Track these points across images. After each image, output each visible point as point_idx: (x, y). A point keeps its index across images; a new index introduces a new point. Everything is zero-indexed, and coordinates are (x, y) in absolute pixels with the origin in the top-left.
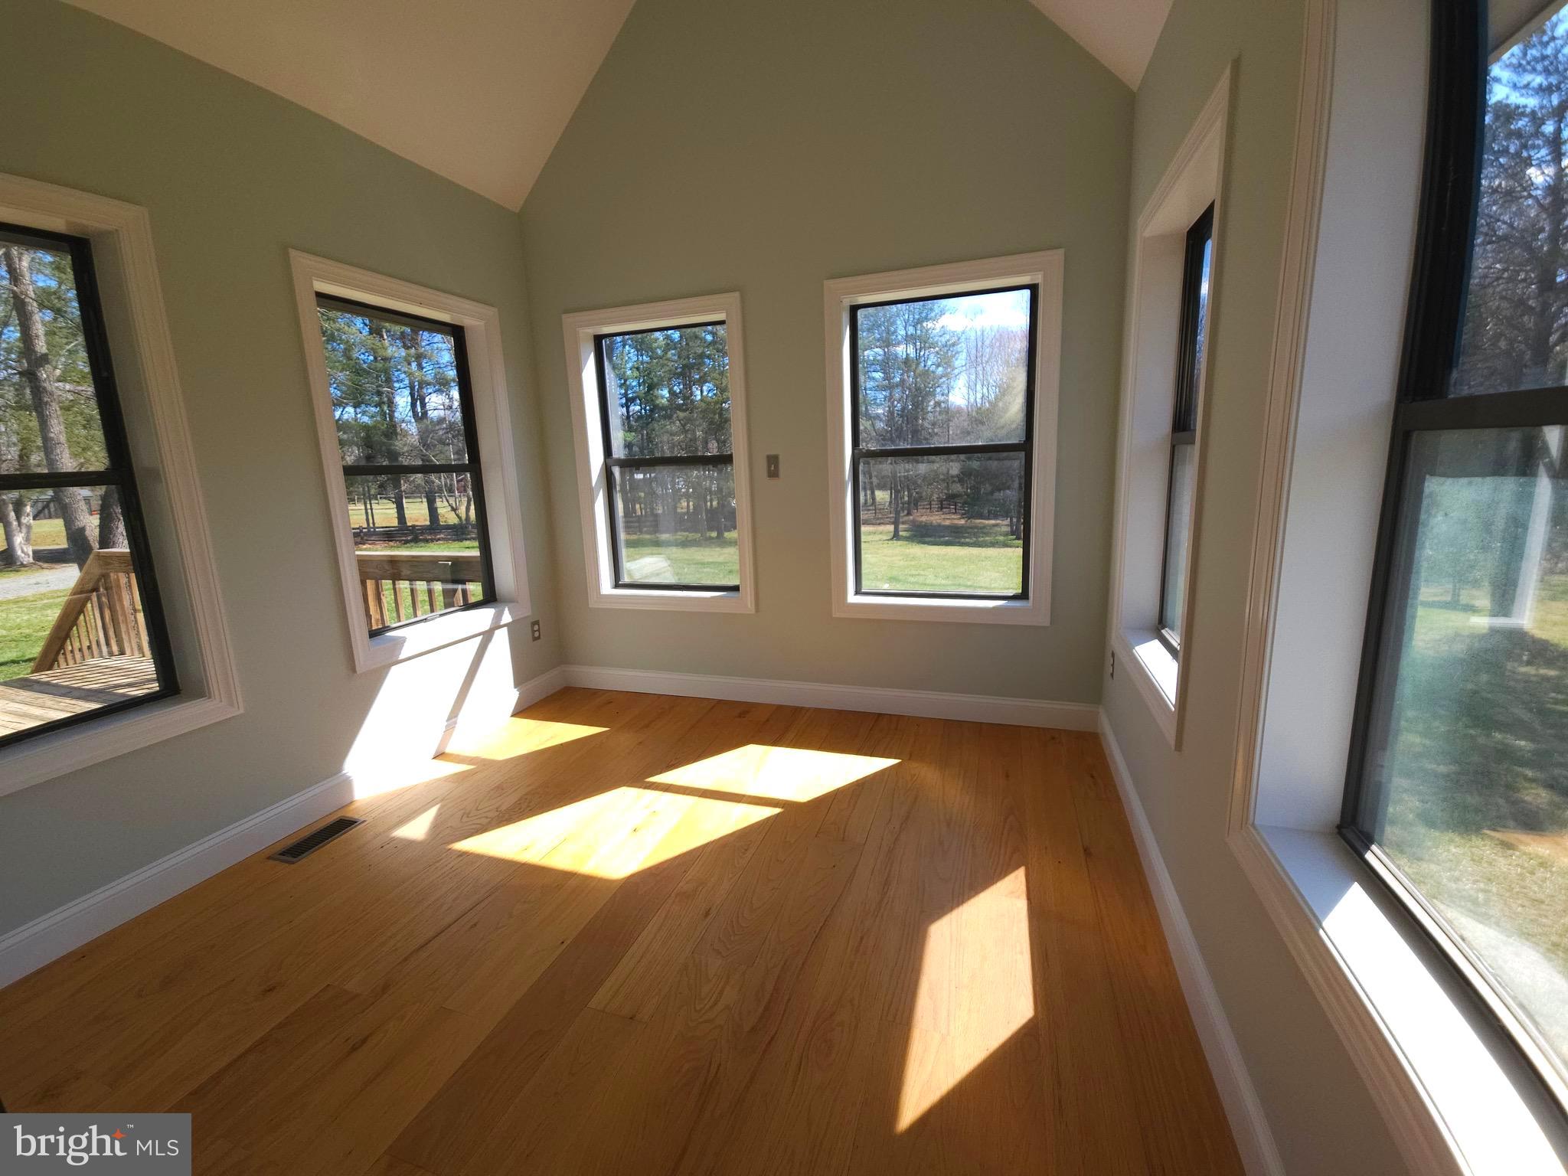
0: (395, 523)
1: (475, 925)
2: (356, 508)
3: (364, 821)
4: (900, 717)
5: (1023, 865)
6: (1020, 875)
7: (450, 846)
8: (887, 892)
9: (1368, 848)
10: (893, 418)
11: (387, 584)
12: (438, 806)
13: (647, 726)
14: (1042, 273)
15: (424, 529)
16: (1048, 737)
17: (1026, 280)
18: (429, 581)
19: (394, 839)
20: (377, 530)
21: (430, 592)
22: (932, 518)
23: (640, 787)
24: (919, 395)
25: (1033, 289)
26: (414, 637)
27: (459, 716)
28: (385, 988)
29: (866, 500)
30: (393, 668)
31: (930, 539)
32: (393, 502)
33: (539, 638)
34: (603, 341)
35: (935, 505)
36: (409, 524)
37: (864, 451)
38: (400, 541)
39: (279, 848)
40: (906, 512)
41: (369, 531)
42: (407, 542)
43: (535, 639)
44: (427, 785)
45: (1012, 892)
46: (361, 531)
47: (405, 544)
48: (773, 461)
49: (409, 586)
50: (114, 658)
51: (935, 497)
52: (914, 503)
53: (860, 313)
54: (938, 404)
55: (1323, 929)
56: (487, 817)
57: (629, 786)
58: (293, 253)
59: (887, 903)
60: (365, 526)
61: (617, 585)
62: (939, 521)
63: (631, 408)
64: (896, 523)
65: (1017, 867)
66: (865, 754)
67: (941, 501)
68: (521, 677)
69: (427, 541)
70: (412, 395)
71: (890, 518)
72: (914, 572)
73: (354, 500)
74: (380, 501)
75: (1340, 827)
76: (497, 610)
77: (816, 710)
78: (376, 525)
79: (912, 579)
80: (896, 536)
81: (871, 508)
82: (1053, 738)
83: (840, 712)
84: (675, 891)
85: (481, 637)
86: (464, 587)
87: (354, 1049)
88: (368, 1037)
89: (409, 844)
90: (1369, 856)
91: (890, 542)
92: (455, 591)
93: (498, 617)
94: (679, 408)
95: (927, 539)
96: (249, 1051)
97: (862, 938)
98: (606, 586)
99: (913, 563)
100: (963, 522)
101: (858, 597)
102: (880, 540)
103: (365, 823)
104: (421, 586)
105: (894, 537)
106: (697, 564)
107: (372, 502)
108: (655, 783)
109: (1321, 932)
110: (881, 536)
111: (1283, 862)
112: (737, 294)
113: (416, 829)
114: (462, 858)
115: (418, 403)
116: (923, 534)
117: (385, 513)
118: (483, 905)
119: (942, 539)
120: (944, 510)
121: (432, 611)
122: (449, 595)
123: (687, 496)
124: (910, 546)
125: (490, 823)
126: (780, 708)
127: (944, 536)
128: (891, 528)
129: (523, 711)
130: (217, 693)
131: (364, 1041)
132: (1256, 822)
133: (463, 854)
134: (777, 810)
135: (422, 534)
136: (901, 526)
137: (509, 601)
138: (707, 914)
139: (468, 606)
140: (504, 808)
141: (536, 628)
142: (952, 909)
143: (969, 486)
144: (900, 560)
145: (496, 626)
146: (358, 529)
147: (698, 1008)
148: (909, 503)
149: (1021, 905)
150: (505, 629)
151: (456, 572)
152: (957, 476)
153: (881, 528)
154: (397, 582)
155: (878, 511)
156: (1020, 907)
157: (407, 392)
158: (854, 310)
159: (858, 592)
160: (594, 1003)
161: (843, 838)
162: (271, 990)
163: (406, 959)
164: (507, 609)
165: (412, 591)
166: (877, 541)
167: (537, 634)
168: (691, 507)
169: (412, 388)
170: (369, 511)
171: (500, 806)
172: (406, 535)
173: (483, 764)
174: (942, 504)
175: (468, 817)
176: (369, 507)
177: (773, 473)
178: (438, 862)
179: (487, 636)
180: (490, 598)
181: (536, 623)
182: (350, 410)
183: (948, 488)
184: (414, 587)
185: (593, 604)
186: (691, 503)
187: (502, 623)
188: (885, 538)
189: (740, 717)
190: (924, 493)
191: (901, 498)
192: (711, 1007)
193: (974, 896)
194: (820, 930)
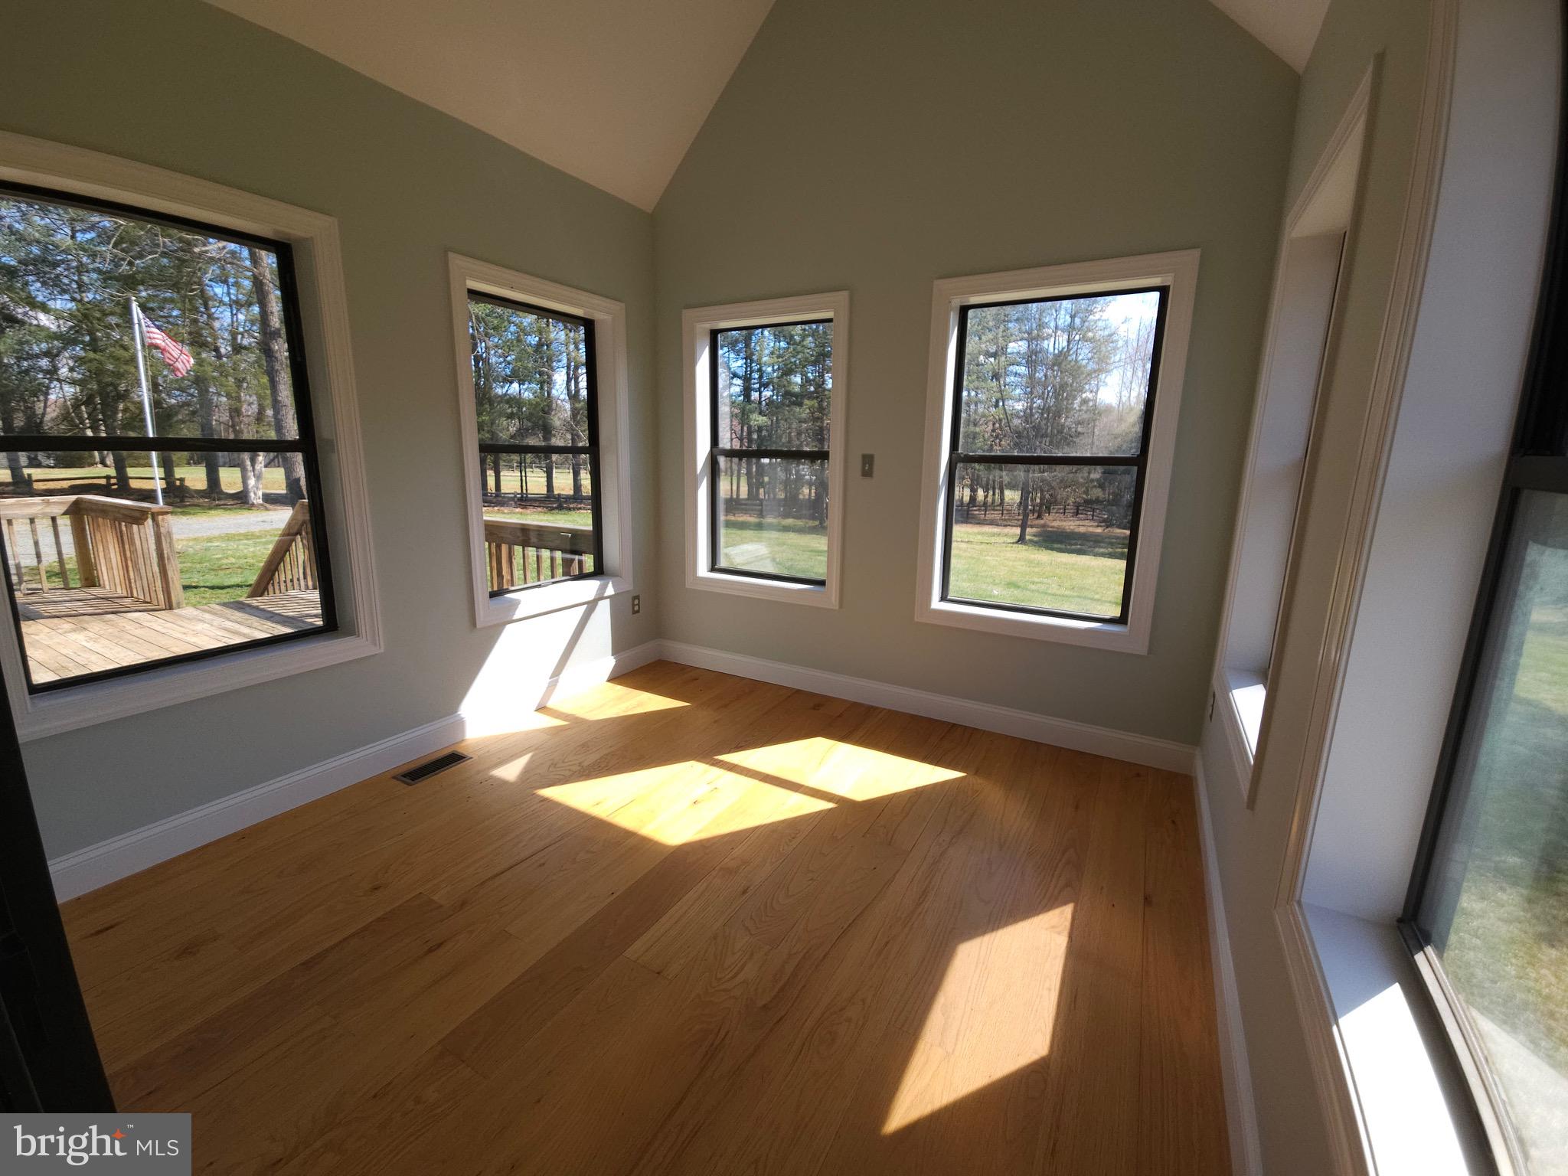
0: (544, 491)
1: (544, 864)
2: (514, 474)
3: (471, 758)
4: (974, 731)
5: (1074, 902)
6: (1067, 910)
7: (535, 792)
8: (921, 903)
9: (1421, 949)
10: (1032, 415)
11: (518, 549)
12: (530, 755)
13: (726, 706)
14: (1173, 274)
15: (568, 498)
16: (1132, 773)
17: (1156, 281)
18: (552, 550)
19: (492, 777)
20: (529, 496)
21: (552, 559)
22: (1065, 523)
23: (707, 764)
24: (1064, 393)
25: (1164, 291)
26: (527, 601)
27: (561, 676)
28: (463, 904)
29: (993, 500)
30: (509, 627)
31: (1059, 546)
32: (544, 472)
33: (638, 611)
34: (719, 335)
35: (1071, 509)
36: (556, 492)
37: (962, 456)
38: (547, 508)
39: (405, 769)
40: (1036, 515)
41: (522, 497)
42: (552, 509)
43: (635, 612)
44: (527, 733)
45: (1053, 927)
46: (515, 496)
47: (551, 510)
48: (868, 460)
49: (535, 553)
50: (308, 591)
51: (1071, 501)
52: (1046, 506)
53: (971, 313)
54: (1085, 401)
55: (1338, 1026)
56: (570, 770)
57: (698, 761)
58: (451, 255)
59: (920, 913)
60: (520, 492)
61: (713, 569)
62: (1071, 527)
63: (764, 394)
64: (1023, 527)
65: (1065, 903)
66: (931, 763)
67: (1077, 506)
68: (619, 646)
69: (570, 509)
70: (568, 374)
71: (1018, 520)
72: (1036, 580)
73: (513, 468)
74: (535, 470)
75: (1400, 921)
76: (602, 582)
77: (889, 711)
78: (529, 492)
79: (1033, 587)
80: (1021, 540)
81: (998, 508)
82: (1138, 775)
83: (913, 717)
84: (720, 865)
85: (585, 606)
86: (580, 557)
87: (430, 950)
88: (445, 941)
89: (504, 783)
90: (1419, 958)
91: (1014, 545)
92: (572, 560)
93: (603, 588)
94: (810, 396)
95: (1056, 546)
96: (353, 935)
97: (887, 943)
98: (703, 569)
99: (1036, 570)
100: (1099, 530)
101: (942, 603)
102: (1004, 543)
103: (471, 760)
104: (546, 554)
105: (1019, 541)
106: (812, 551)
107: (527, 470)
108: (722, 761)
109: (1335, 1029)
110: (1005, 539)
111: (1317, 946)
112: (845, 294)
113: (510, 772)
114: (542, 803)
115: (573, 381)
116: (1055, 540)
117: (538, 482)
118: (550, 849)
119: (1073, 547)
120: (1081, 516)
121: (553, 577)
122: (567, 564)
123: (810, 484)
124: (1036, 551)
125: (571, 776)
126: (855, 705)
127: (1076, 544)
128: (1018, 531)
129: (617, 678)
130: (364, 634)
131: (440, 945)
132: (1302, 900)
133: (545, 800)
134: (830, 805)
135: (566, 502)
136: (1028, 530)
137: (613, 575)
138: (744, 892)
139: (582, 576)
140: (586, 764)
141: (636, 602)
142: (984, 933)
143: (1111, 491)
144: (1023, 566)
145: (600, 597)
146: (512, 494)
147: (719, 976)
148: (1041, 505)
149: (1061, 942)
150: (607, 601)
151: (573, 544)
152: (1098, 480)
153: (1007, 530)
154: (526, 548)
155: (1005, 512)
156: (1059, 943)
157: (564, 371)
158: (964, 311)
159: (944, 598)
160: (626, 954)
161: (890, 842)
162: (376, 888)
163: (483, 883)
164: (611, 583)
165: (538, 557)
166: (1000, 543)
167: (636, 608)
168: (813, 494)
169: (568, 367)
170: (524, 478)
171: (583, 762)
172: (553, 502)
173: (576, 721)
174: (1078, 509)
175: (555, 767)
176: (523, 474)
177: (867, 473)
178: (523, 803)
179: (592, 605)
180: (599, 571)
181: (637, 597)
182: (515, 385)
183: (1086, 493)
184: (539, 554)
185: (689, 584)
186: (813, 491)
187: (606, 595)
188: (1009, 541)
189: (814, 709)
190: (1059, 496)
191: (1032, 500)
192: (729, 980)
193: (1011, 924)
194: (849, 926)
